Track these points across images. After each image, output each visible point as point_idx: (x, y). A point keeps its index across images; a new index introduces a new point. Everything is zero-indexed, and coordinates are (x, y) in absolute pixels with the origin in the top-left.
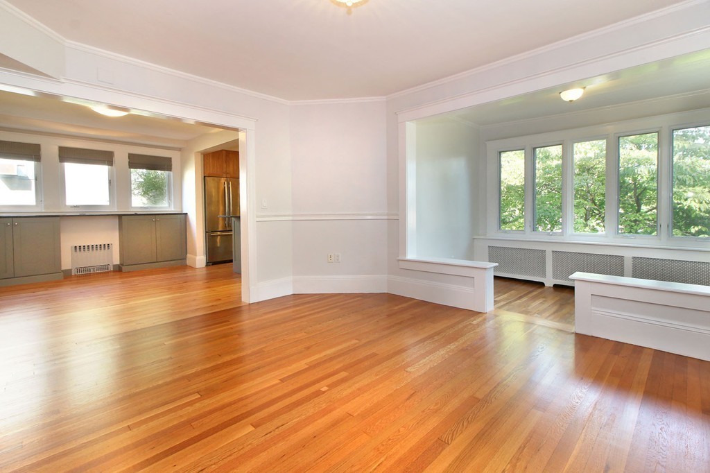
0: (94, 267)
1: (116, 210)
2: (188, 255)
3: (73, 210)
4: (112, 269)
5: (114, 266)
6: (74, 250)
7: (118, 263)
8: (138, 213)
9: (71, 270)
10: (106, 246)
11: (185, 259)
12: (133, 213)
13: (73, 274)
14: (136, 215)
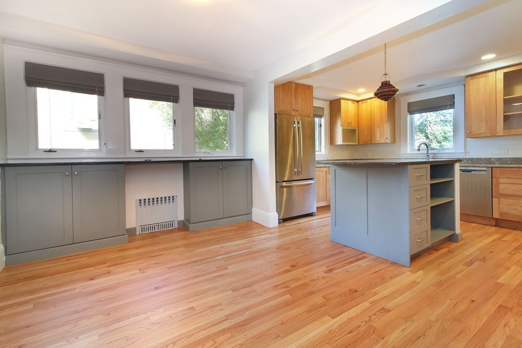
0: (158, 225)
1: (181, 155)
2: (254, 209)
3: (139, 155)
4: (177, 227)
5: (179, 222)
6: (139, 204)
7: (183, 218)
8: (203, 159)
9: (135, 229)
10: (171, 198)
11: (250, 213)
12: (198, 159)
13: (138, 233)
14: (200, 161)
